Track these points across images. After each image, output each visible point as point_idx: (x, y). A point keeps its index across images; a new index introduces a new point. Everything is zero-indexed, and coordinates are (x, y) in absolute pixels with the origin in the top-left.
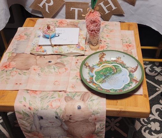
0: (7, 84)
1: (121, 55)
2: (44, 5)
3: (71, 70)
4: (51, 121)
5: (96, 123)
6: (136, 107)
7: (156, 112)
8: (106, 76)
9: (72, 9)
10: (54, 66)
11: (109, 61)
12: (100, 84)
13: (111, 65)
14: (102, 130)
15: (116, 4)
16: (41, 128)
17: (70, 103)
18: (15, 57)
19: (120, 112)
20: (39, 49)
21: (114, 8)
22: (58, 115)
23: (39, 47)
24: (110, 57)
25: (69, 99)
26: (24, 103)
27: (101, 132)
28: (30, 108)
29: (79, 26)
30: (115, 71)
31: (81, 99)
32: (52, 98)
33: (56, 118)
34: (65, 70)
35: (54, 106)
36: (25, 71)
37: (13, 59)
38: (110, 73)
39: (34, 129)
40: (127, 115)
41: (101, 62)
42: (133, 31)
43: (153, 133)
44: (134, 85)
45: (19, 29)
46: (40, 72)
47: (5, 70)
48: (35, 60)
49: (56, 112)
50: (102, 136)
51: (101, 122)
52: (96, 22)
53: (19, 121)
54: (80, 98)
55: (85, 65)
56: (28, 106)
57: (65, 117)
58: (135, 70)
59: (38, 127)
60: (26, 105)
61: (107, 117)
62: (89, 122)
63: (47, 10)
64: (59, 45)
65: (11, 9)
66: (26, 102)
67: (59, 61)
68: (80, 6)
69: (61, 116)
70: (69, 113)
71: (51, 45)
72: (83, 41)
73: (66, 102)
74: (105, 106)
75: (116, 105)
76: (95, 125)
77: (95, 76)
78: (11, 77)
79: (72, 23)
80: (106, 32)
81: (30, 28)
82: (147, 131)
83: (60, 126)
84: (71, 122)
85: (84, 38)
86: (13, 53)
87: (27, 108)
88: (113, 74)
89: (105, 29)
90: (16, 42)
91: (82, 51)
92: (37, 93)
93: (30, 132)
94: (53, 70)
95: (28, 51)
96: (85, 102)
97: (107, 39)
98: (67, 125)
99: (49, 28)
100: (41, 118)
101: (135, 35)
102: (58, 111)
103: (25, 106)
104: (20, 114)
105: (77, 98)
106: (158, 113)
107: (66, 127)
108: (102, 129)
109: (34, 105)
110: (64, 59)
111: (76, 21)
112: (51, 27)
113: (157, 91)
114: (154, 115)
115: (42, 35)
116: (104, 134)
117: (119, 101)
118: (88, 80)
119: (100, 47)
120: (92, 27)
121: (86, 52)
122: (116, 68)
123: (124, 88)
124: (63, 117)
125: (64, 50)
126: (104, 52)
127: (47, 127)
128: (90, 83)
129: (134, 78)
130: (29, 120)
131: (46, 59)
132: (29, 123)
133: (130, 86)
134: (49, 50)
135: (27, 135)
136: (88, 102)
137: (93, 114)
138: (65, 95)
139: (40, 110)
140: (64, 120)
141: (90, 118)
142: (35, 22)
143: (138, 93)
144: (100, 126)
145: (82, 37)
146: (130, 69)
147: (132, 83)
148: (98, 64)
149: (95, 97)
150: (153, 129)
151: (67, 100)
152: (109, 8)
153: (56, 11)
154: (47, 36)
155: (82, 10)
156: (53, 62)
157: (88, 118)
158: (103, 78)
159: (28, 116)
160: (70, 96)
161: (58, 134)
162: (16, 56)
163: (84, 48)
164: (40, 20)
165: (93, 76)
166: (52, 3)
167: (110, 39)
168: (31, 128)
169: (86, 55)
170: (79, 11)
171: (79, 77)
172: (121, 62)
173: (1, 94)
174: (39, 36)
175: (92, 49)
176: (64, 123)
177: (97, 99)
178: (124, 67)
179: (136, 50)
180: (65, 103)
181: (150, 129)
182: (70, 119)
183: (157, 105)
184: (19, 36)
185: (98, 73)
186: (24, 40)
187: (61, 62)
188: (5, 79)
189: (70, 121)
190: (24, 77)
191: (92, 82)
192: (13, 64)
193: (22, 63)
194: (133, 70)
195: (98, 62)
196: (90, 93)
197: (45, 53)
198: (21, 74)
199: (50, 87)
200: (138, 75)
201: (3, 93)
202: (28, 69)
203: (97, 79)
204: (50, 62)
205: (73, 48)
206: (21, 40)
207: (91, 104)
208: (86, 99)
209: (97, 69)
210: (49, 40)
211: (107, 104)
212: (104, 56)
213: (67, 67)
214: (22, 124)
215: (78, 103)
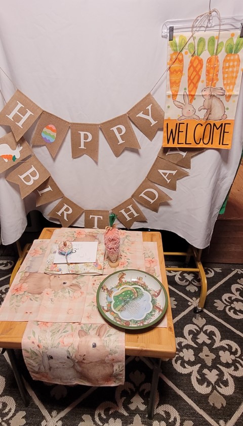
0: (16, 312)
1: (143, 275)
2: (63, 214)
3: (88, 294)
4: (61, 361)
5: (114, 364)
6: (160, 344)
7: (189, 335)
8: (126, 302)
9: (91, 216)
10: (69, 288)
11: (129, 282)
12: (119, 313)
13: (131, 287)
14: (121, 373)
15: (137, 211)
16: (50, 368)
17: (83, 339)
18: (27, 278)
19: (141, 351)
20: (54, 268)
21: (136, 215)
22: (70, 354)
23: (54, 266)
24: (131, 278)
25: (83, 333)
26: (32, 339)
27: (120, 375)
28: (38, 346)
29: (98, 237)
30: (136, 295)
31: (96, 334)
32: (64, 332)
33: (68, 358)
34: (80, 294)
35: (66, 343)
36: (37, 296)
37: (25, 280)
38: (131, 298)
39: (43, 369)
40: (149, 355)
41: (120, 284)
42: (156, 243)
43: (186, 365)
44: (157, 315)
45: (35, 241)
46: (53, 297)
47: (16, 295)
48: (49, 281)
49: (68, 351)
50: (121, 379)
51: (120, 363)
52: (115, 240)
53: (26, 360)
54: (95, 332)
55: (103, 288)
56: (37, 342)
57: (79, 357)
58: (159, 294)
59: (47, 368)
60: (34, 341)
61: (127, 357)
62: (105, 363)
63: (65, 218)
64: (75, 263)
65: (29, 217)
66: (34, 336)
67: (74, 282)
68: (100, 213)
69: (74, 356)
70: (83, 351)
71: (67, 263)
72: (102, 258)
73: (80, 337)
74: (124, 344)
75: (137, 341)
76: (113, 366)
77: (114, 302)
78: (21, 304)
79: (91, 234)
80: (126, 244)
81: (46, 241)
82: (179, 362)
83: (72, 367)
84: (84, 363)
85: (102, 254)
86: (26, 272)
87: (36, 345)
88: (134, 299)
89: (126, 240)
90: (31, 259)
91: (100, 271)
92: (49, 325)
93: (37, 373)
94: (67, 294)
95: (42, 270)
96: (101, 338)
97: (128, 253)
98: (80, 366)
99: (65, 245)
100: (51, 358)
101: (159, 247)
102: (70, 350)
103: (33, 343)
104: (28, 352)
105: (93, 332)
106: (191, 336)
107: (79, 368)
108: (121, 371)
109: (44, 342)
110: (81, 279)
111: (95, 230)
112: (68, 243)
113: (189, 306)
114: (186, 339)
115: (57, 251)
116: (124, 377)
117: (140, 336)
118: (106, 308)
119: (120, 263)
120: (111, 245)
121: (105, 270)
122: (137, 291)
123: (145, 319)
124: (75, 357)
125: (81, 269)
126: (124, 272)
127: (57, 368)
128: (107, 311)
129: (157, 305)
130: (37, 360)
131: (61, 280)
132: (37, 363)
133: (152, 315)
134: (65, 269)
135: (34, 376)
136: (104, 338)
137: (110, 354)
138: (79, 328)
139: (49, 348)
140: (77, 361)
141: (107, 358)
142: (52, 233)
143: (161, 325)
144: (119, 368)
145: (100, 253)
146: (152, 292)
147: (155, 311)
148: (117, 287)
149: (113, 331)
150: (186, 359)
151: (81, 336)
152: (131, 215)
153: (75, 219)
154: (63, 253)
155: (101, 217)
156: (68, 284)
157: (104, 358)
158: (123, 304)
159: (37, 355)
160: (84, 329)
161: (69, 376)
162: (29, 275)
163: (102, 266)
164: (57, 231)
165: (111, 302)
166: (70, 211)
167: (131, 253)
168: (39, 369)
169: (104, 275)
170: (99, 219)
171: (95, 304)
172: (143, 283)
173: (10, 326)
174: (55, 252)
175: (111, 267)
176: (76, 364)
177: (115, 334)
178: (147, 290)
179: (160, 270)
180: (79, 339)
181: (182, 358)
182: (84, 359)
183: (189, 325)
184: (34, 251)
185: (116, 298)
186: (38, 255)
187: (76, 283)
188: (15, 306)
189: (83, 361)
190: (35, 304)
191: (109, 310)
192: (25, 286)
193: (35, 285)
194: (156, 294)
195: (117, 284)
196: (107, 325)
197: (60, 273)
198: (32, 299)
199: (62, 317)
200: (161, 301)
201: (11, 325)
202: (40, 294)
203: (115, 307)
204: (64, 283)
205: (90, 267)
206: (35, 256)
207: (108, 341)
208: (102, 333)
209: (116, 292)
210: (65, 256)
211: (127, 341)
212: (124, 276)
213: (82, 290)
214: (29, 364)
215: (93, 339)
